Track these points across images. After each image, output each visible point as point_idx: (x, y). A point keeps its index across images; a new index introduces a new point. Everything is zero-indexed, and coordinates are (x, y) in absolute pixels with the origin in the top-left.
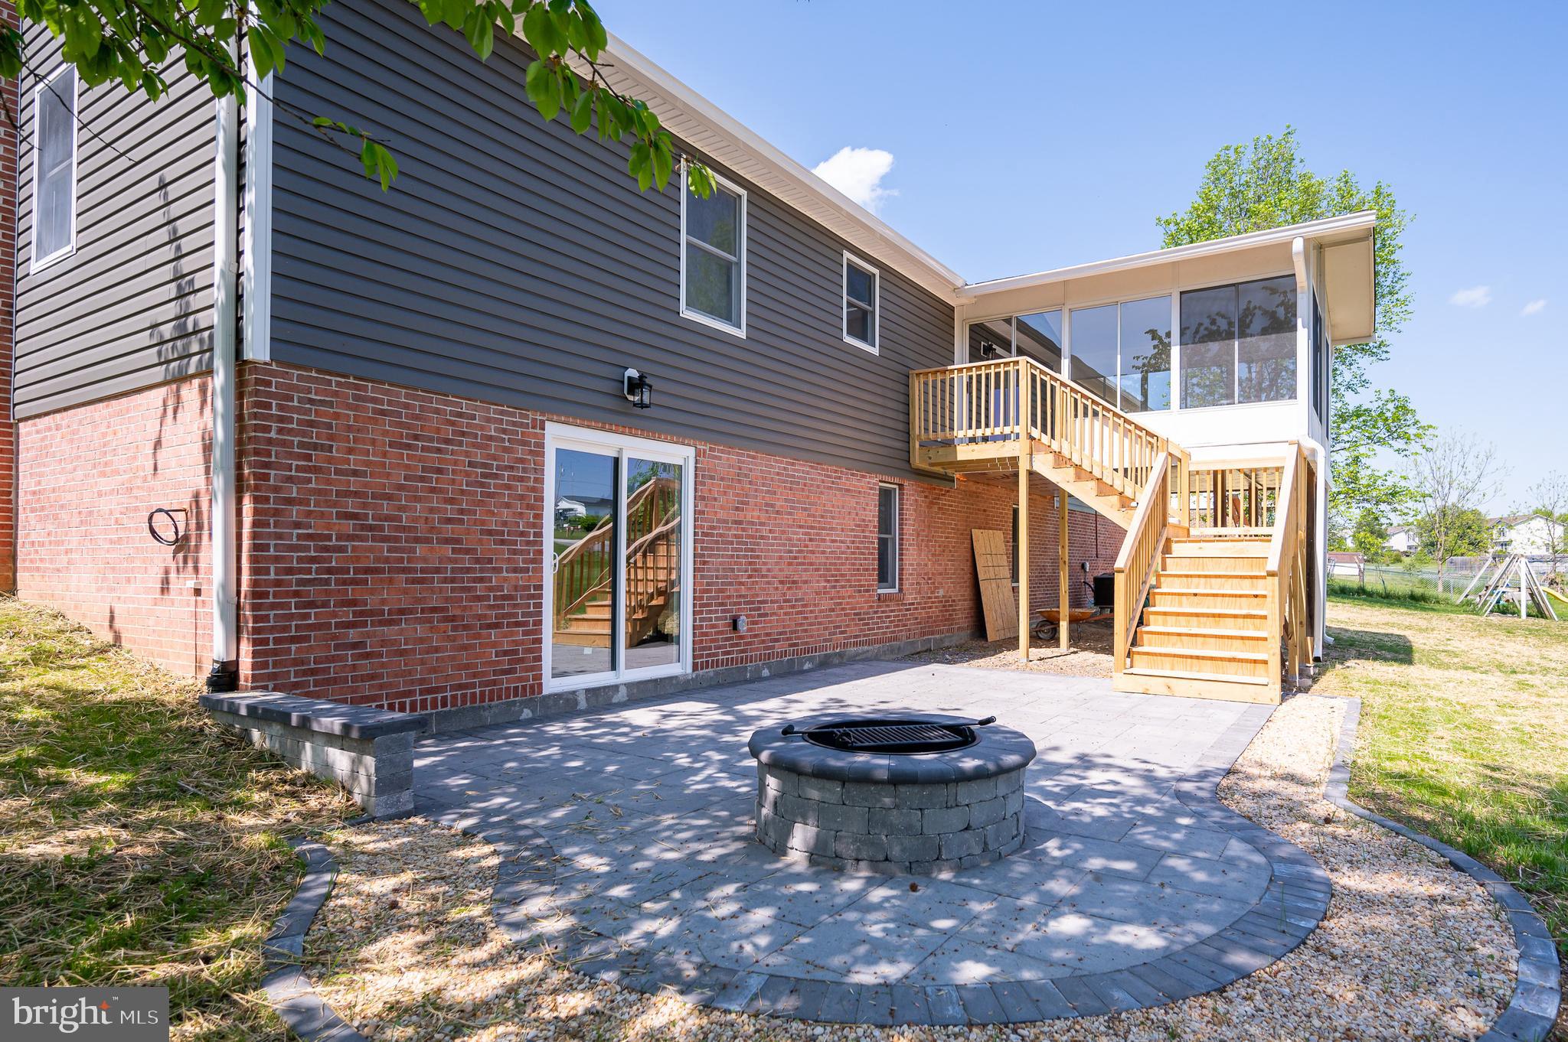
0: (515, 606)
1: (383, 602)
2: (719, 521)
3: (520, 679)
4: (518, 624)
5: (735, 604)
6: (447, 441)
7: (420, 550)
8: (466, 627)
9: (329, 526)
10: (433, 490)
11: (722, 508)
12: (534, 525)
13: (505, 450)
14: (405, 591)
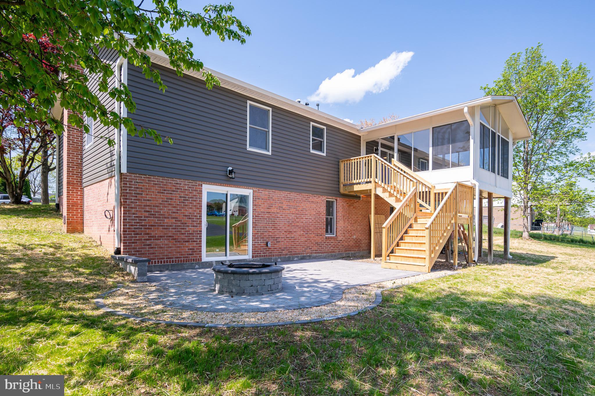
0: (193, 236)
1: (156, 234)
2: (261, 212)
3: (195, 257)
4: (194, 241)
5: (267, 238)
6: (173, 191)
7: (166, 220)
8: (179, 242)
9: (142, 214)
10: (169, 204)
11: (262, 208)
12: (199, 214)
13: (190, 193)
14: (162, 231)
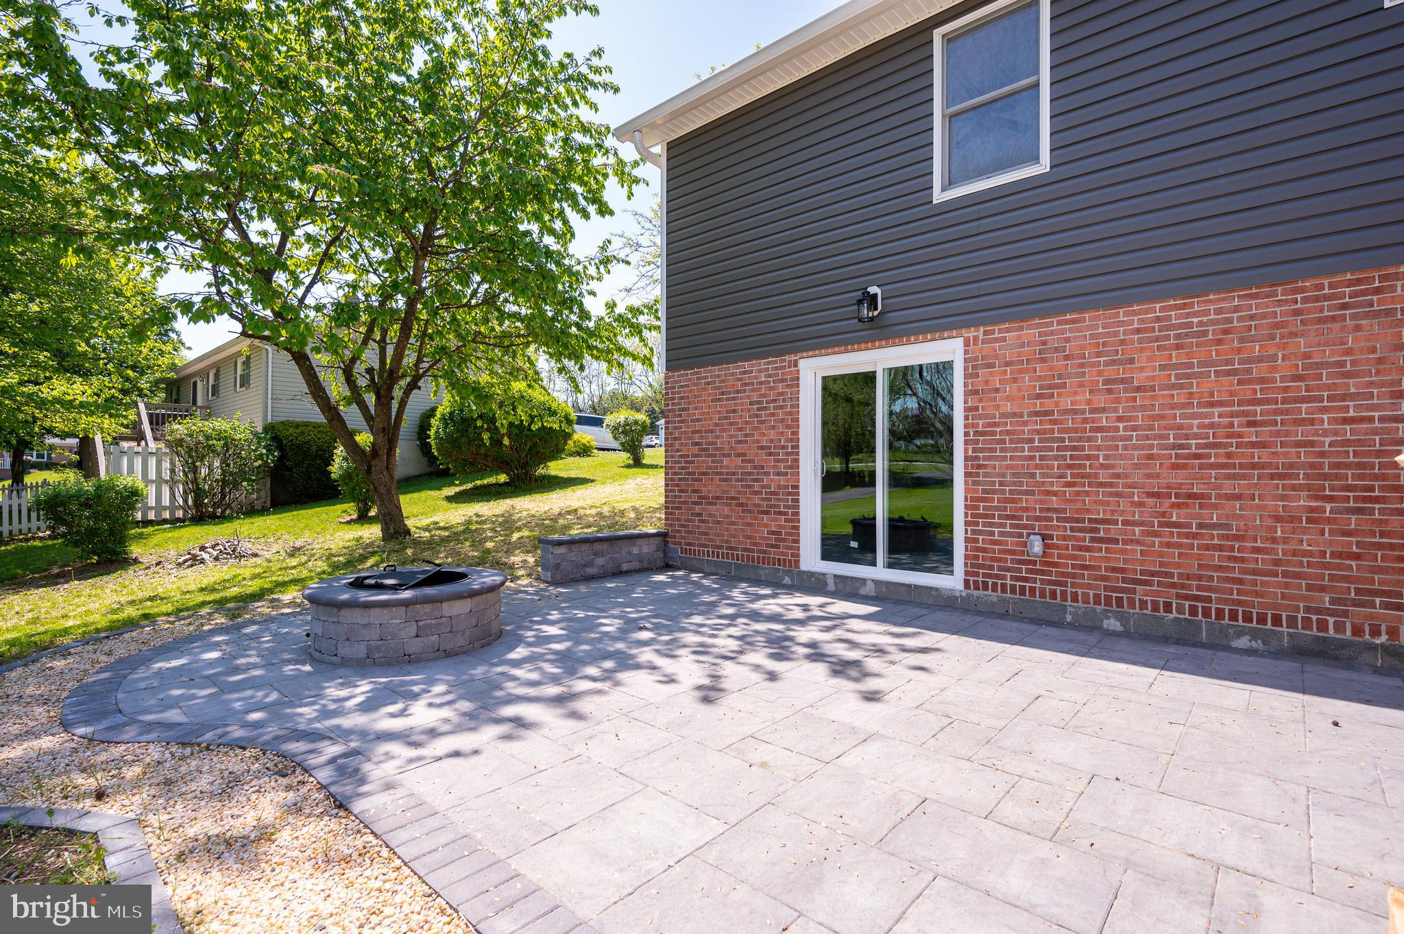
0: (779, 500)
1: (709, 492)
3: (782, 554)
4: (780, 513)
5: (1039, 518)
6: (738, 392)
7: (726, 461)
8: (749, 512)
10: (731, 424)
12: (791, 440)
13: (771, 388)
14: (719, 486)
